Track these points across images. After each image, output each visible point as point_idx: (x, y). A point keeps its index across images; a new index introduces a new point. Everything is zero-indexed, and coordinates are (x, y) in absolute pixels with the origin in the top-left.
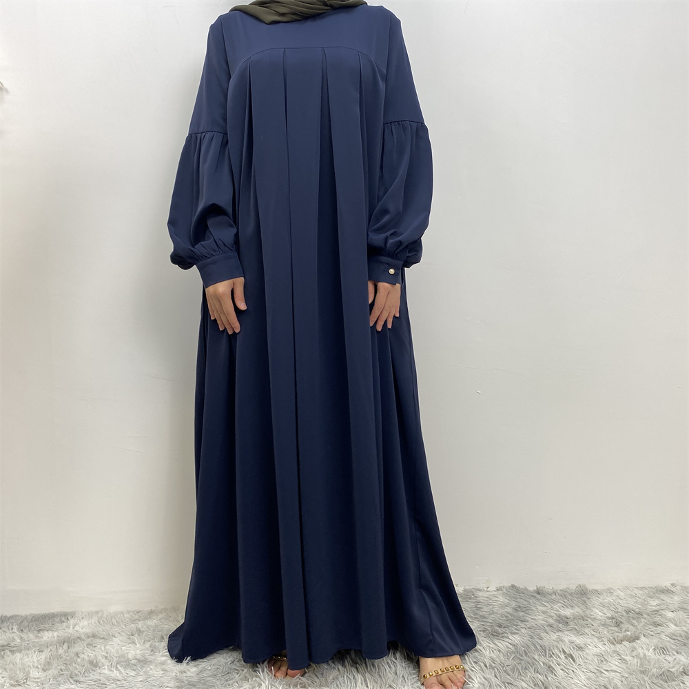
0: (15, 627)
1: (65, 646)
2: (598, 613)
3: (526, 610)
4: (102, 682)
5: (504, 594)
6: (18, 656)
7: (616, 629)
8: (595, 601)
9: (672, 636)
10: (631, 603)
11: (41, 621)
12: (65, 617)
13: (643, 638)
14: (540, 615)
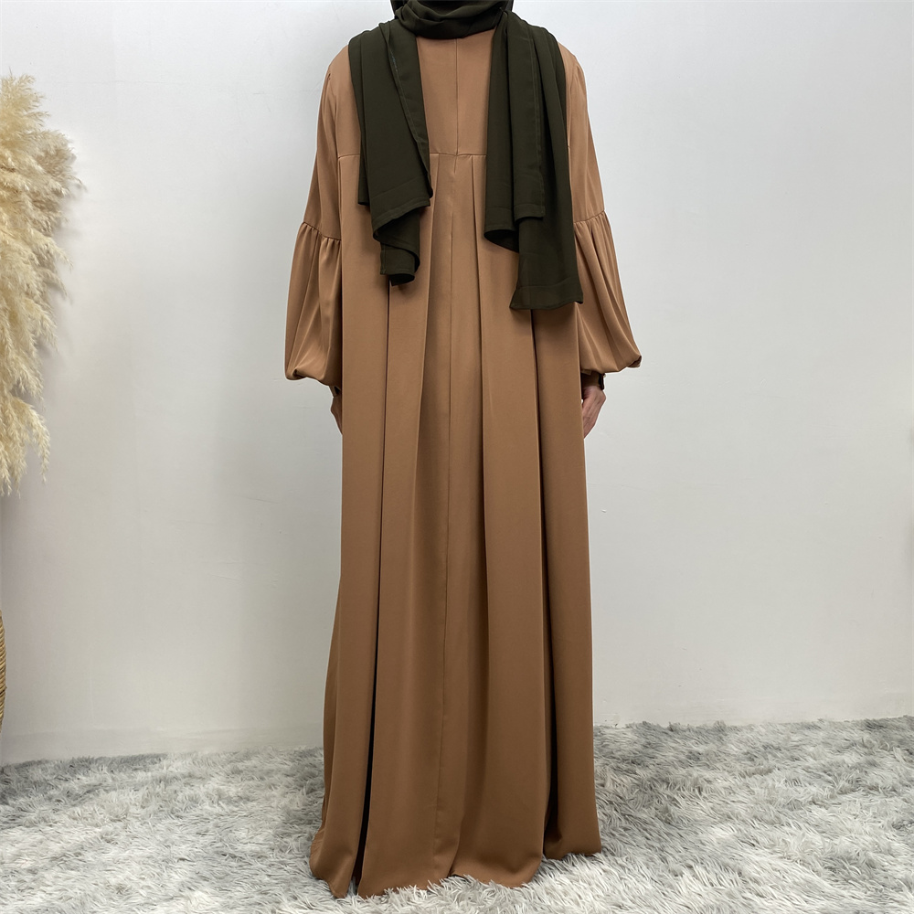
0: (105, 768)
1: (162, 784)
2: (733, 749)
3: (656, 747)
4: (205, 817)
5: (633, 731)
6: (113, 794)
7: (749, 763)
8: (732, 736)
9: (807, 769)
10: (771, 739)
11: (133, 763)
12: (157, 758)
13: (776, 771)
14: (671, 751)
